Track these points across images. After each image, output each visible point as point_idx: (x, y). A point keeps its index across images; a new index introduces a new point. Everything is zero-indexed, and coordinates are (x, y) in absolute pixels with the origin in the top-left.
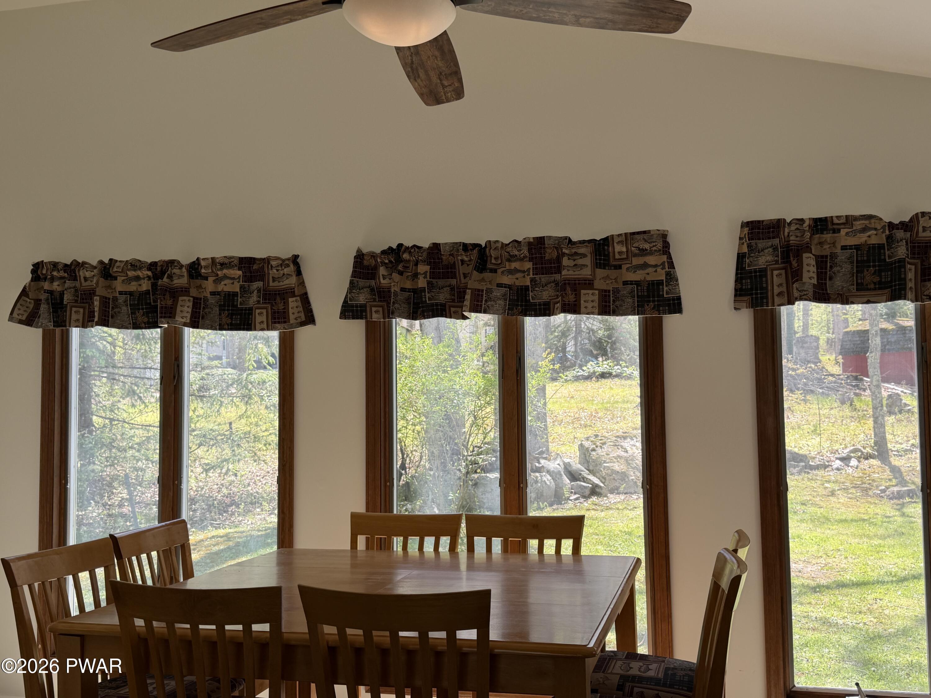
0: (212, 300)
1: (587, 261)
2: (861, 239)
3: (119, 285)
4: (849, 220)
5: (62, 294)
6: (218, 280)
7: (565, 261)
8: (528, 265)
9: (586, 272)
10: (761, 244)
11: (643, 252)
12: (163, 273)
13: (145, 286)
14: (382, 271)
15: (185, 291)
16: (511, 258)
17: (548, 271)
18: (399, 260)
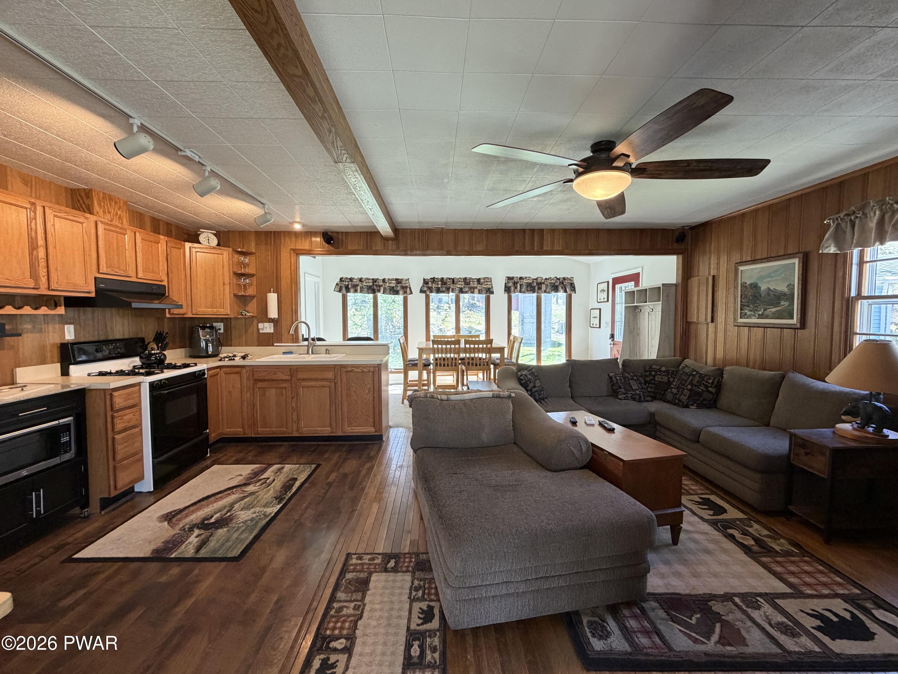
0: (387, 288)
1: (476, 283)
2: (528, 281)
3: (364, 283)
4: (526, 278)
5: (348, 285)
6: (390, 283)
7: (471, 283)
8: (463, 283)
9: (476, 285)
10: (510, 281)
11: (487, 282)
12: (376, 282)
13: (371, 284)
14: (430, 283)
15: (382, 286)
16: (459, 281)
17: (467, 285)
18: (434, 281)
